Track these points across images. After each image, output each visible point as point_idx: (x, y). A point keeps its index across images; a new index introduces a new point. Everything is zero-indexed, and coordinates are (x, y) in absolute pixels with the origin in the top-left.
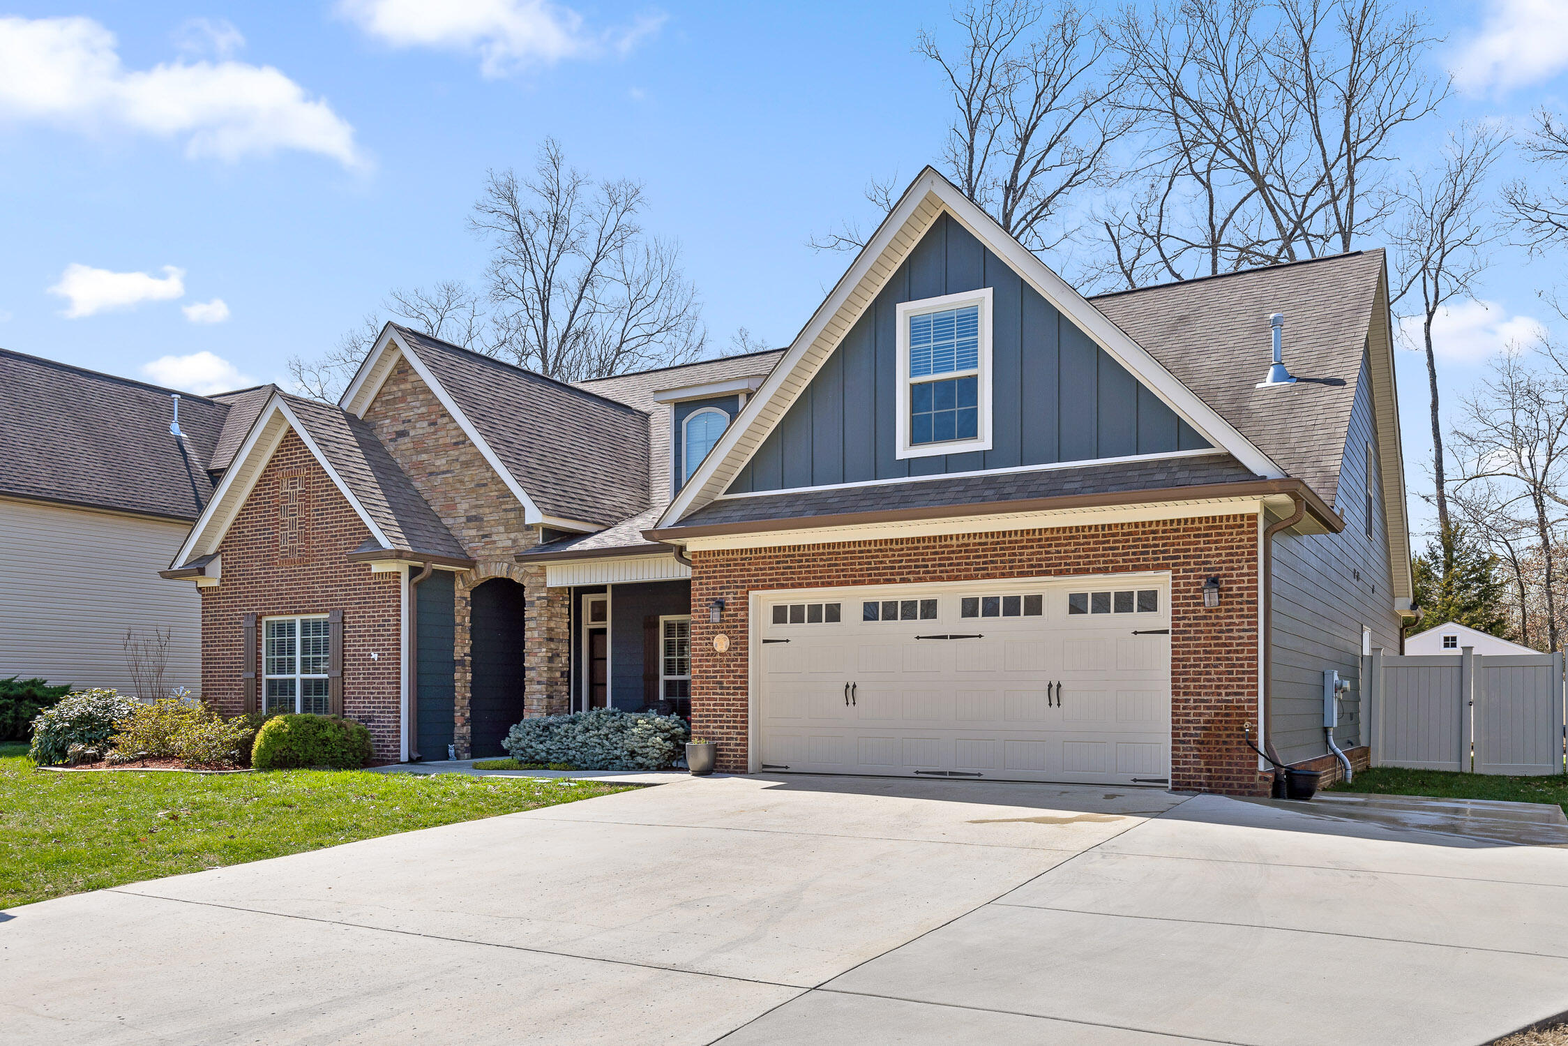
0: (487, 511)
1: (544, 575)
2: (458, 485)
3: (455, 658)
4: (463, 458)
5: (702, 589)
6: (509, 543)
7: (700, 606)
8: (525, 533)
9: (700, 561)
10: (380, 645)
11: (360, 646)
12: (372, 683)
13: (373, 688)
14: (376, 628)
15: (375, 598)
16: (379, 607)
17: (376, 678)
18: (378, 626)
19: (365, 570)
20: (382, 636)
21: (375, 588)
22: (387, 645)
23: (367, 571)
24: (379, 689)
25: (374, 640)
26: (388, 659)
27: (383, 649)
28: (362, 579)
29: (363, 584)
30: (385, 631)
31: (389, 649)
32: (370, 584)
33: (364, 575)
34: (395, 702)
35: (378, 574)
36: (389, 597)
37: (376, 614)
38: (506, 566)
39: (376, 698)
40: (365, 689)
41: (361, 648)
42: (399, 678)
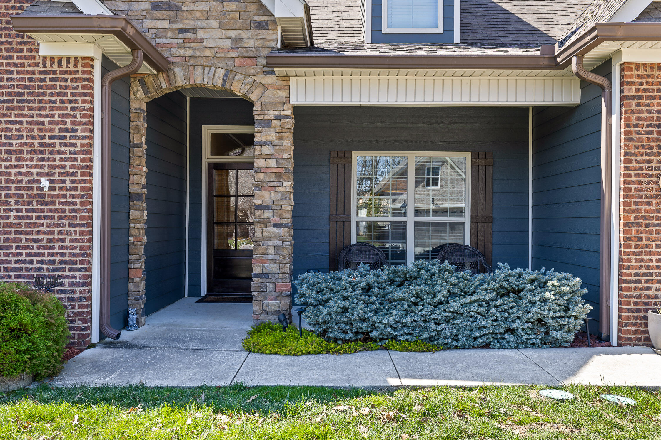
1: (286, 87)
3: (131, 191)
5: (640, 112)
6: (228, 43)
7: (637, 133)
8: (254, 31)
9: (638, 76)
10: (54, 167)
11: (11, 167)
12: (36, 225)
13: (38, 232)
14: (47, 141)
15: (44, 94)
16: (52, 108)
17: (46, 217)
18: (50, 138)
19: (22, 51)
20: (59, 153)
21: (44, 80)
22: (72, 167)
23: (25, 53)
24: (52, 233)
25: (42, 159)
26: (71, 189)
27: (60, 174)
28: (16, 65)
29: (18, 72)
30: (65, 145)
31: (74, 174)
32: (33, 73)
33: (18, 58)
34: (83, 255)
35: (52, 58)
36: (73, 94)
37: (46, 120)
38: (221, 72)
39: (45, 248)
40: (20, 233)
41: (13, 171)
42: (91, 218)
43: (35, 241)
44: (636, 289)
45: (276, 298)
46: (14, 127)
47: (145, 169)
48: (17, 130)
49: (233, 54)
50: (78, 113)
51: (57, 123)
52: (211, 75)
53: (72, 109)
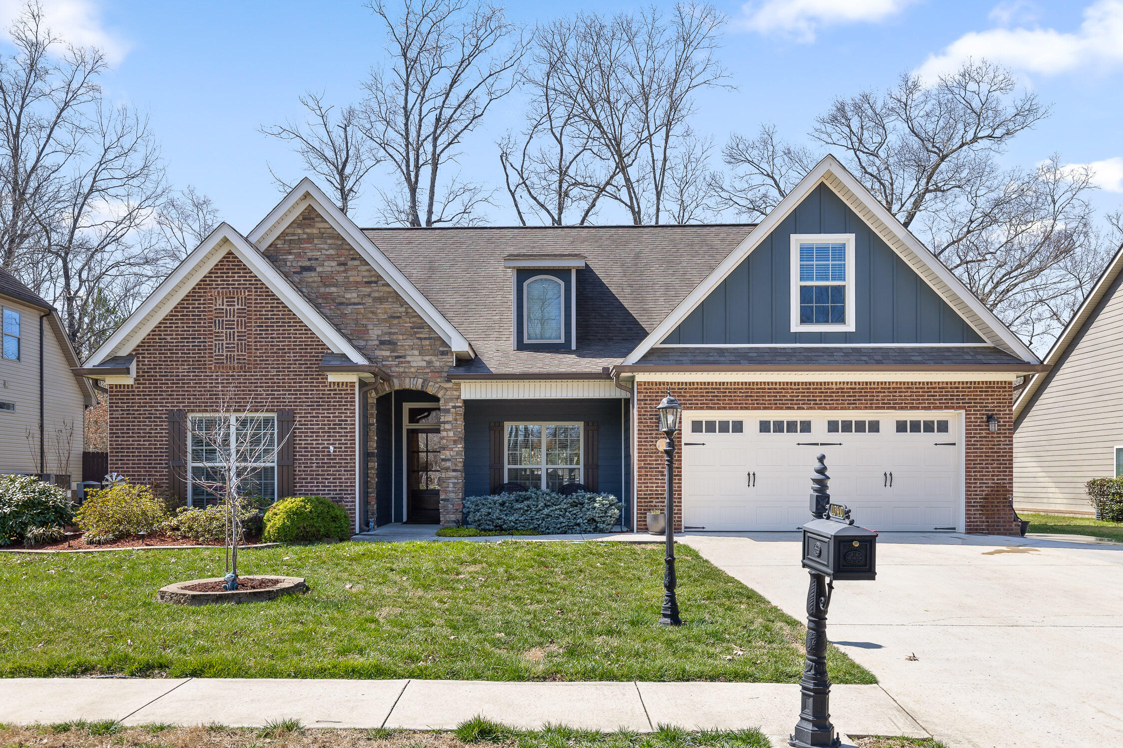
0: (401, 337)
1: (459, 389)
2: (370, 315)
3: (370, 451)
4: (376, 295)
5: (647, 408)
6: (424, 364)
7: (645, 419)
8: (440, 357)
9: (645, 389)
10: (336, 440)
11: (313, 440)
12: (326, 471)
13: (328, 475)
14: (332, 426)
15: (330, 402)
16: (334, 409)
17: (332, 467)
18: (334, 425)
19: (318, 379)
20: (339, 432)
21: (330, 394)
22: (345, 440)
23: (320, 380)
24: (335, 475)
25: (329, 436)
26: (345, 451)
27: (339, 444)
28: (315, 386)
29: (316, 390)
30: (342, 428)
31: (346, 444)
32: (324, 390)
33: (317, 383)
34: (352, 486)
35: (334, 383)
36: (345, 402)
37: (331, 415)
38: (420, 381)
39: (331, 483)
40: (318, 475)
41: (314, 442)
42: (355, 467)
43: (326, 479)
44: (645, 502)
45: (454, 513)
46: (314, 419)
47: (376, 438)
48: (316, 421)
49: (428, 371)
50: (348, 412)
51: (337, 417)
52: (415, 383)
53: (345, 409)
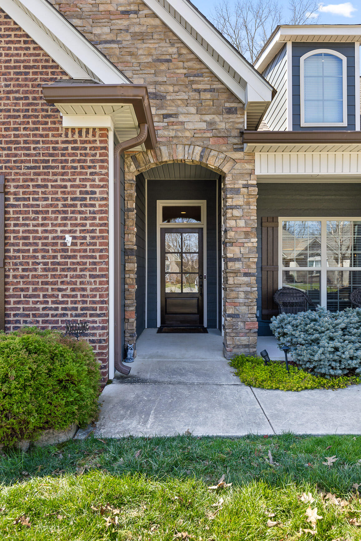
0: (171, 89)
1: (252, 161)
2: (128, 58)
3: (126, 247)
4: (137, 29)
6: (204, 126)
8: (226, 116)
10: (76, 225)
11: (38, 225)
12: (60, 276)
13: (62, 283)
14: (69, 202)
15: (66, 161)
16: (73, 174)
17: (69, 269)
18: (72, 199)
19: (46, 123)
20: (80, 212)
21: (66, 149)
22: (91, 225)
23: (50, 125)
24: (75, 283)
25: (65, 219)
26: (91, 244)
27: (82, 231)
28: (41, 136)
29: (44, 142)
30: (86, 206)
31: (93, 231)
32: (57, 142)
33: (44, 129)
34: (102, 302)
35: (73, 129)
36: (92, 161)
37: (69, 184)
38: (198, 150)
39: (68, 296)
40: (47, 283)
41: (40, 229)
42: (108, 270)
43: (60, 290)
45: (246, 334)
46: (40, 190)
47: (135, 230)
48: (43, 193)
49: (209, 135)
50: (97, 177)
51: (78, 186)
52: (191, 151)
53: (91, 174)
